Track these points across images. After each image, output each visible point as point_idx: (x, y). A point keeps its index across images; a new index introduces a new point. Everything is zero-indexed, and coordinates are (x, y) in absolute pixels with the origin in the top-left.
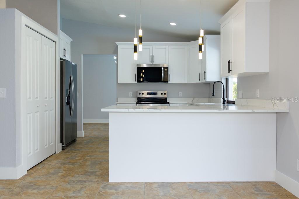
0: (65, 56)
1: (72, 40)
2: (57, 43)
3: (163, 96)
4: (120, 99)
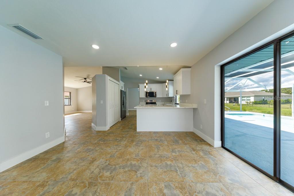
0: (122, 89)
1: (124, 83)
2: (120, 85)
3: (155, 101)
4: (140, 103)
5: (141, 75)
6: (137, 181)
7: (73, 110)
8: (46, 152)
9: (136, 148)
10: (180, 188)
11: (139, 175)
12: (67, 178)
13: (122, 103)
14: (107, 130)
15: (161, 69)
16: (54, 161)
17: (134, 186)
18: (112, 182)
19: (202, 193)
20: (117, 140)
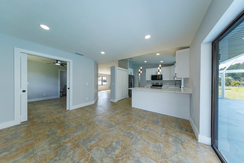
0: (131, 74)
1: (133, 70)
2: (128, 71)
3: (161, 84)
4: (147, 85)
5: (145, 62)
6: (106, 132)
7: (108, 88)
8: (86, 107)
9: (121, 116)
10: (123, 147)
11: (109, 130)
12: (85, 118)
13: (130, 85)
14: (115, 102)
15: (158, 54)
16: (86, 111)
17: (102, 133)
18: (96, 127)
19: (134, 158)
20: (116, 109)
